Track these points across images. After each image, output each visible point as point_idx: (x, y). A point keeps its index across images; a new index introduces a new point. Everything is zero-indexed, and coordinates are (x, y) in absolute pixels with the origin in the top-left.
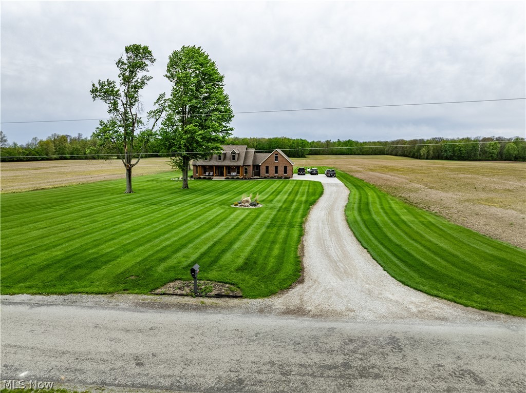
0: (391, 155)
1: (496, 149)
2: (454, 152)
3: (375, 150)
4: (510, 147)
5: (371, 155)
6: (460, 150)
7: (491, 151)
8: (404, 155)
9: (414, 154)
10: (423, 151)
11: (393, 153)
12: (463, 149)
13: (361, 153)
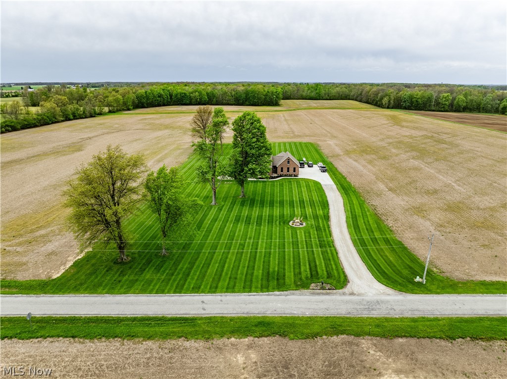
0: (356, 100)
1: (448, 100)
2: (412, 102)
3: (342, 95)
4: (460, 100)
5: (338, 99)
6: (417, 101)
7: (444, 103)
8: (367, 102)
9: (377, 103)
10: (385, 101)
11: (358, 99)
12: (420, 100)
13: (328, 98)
